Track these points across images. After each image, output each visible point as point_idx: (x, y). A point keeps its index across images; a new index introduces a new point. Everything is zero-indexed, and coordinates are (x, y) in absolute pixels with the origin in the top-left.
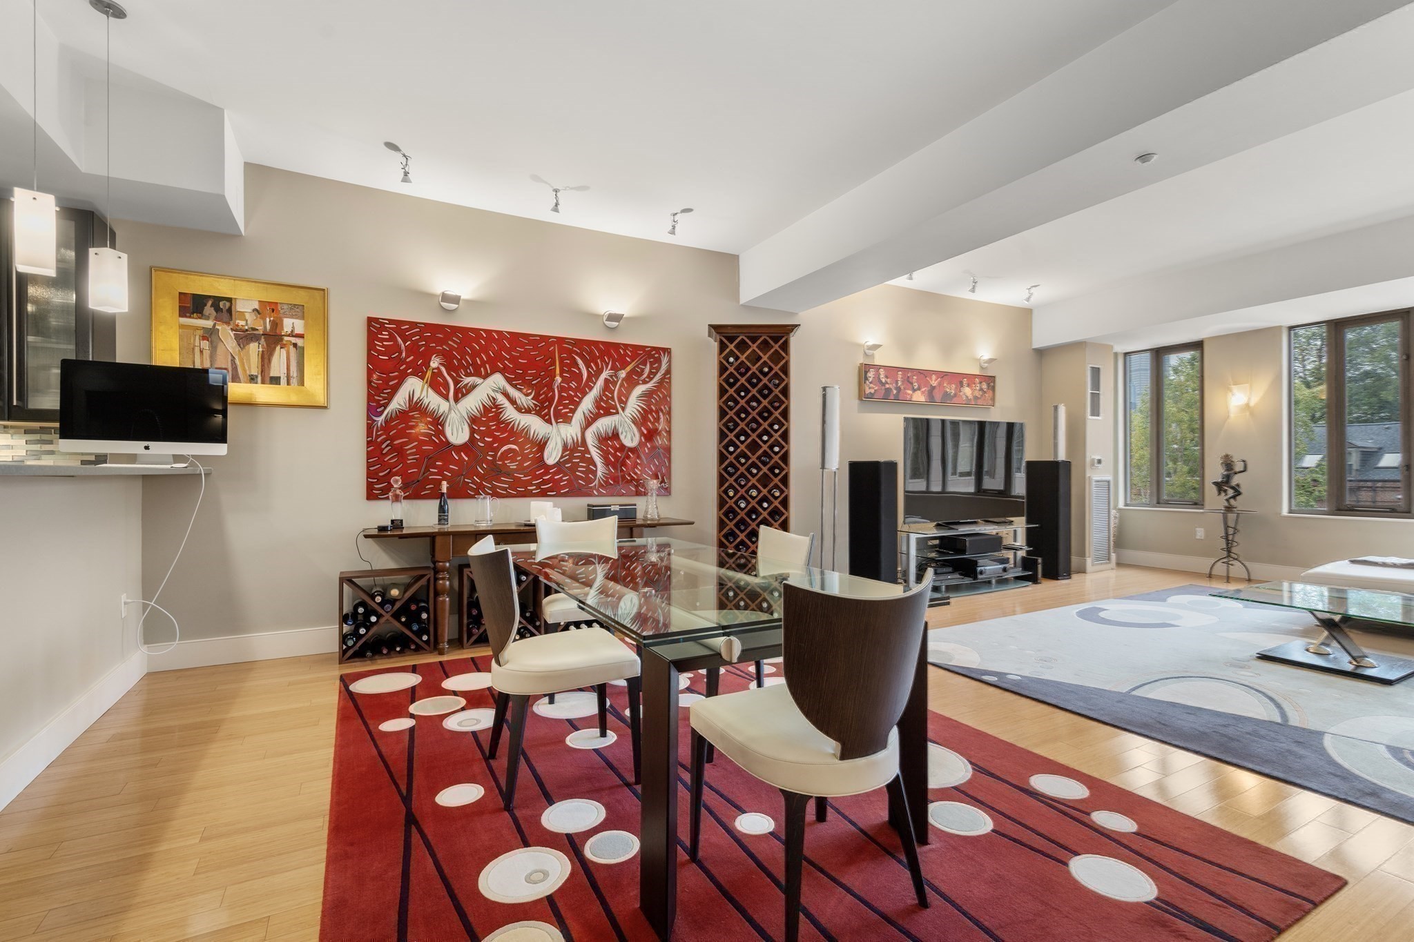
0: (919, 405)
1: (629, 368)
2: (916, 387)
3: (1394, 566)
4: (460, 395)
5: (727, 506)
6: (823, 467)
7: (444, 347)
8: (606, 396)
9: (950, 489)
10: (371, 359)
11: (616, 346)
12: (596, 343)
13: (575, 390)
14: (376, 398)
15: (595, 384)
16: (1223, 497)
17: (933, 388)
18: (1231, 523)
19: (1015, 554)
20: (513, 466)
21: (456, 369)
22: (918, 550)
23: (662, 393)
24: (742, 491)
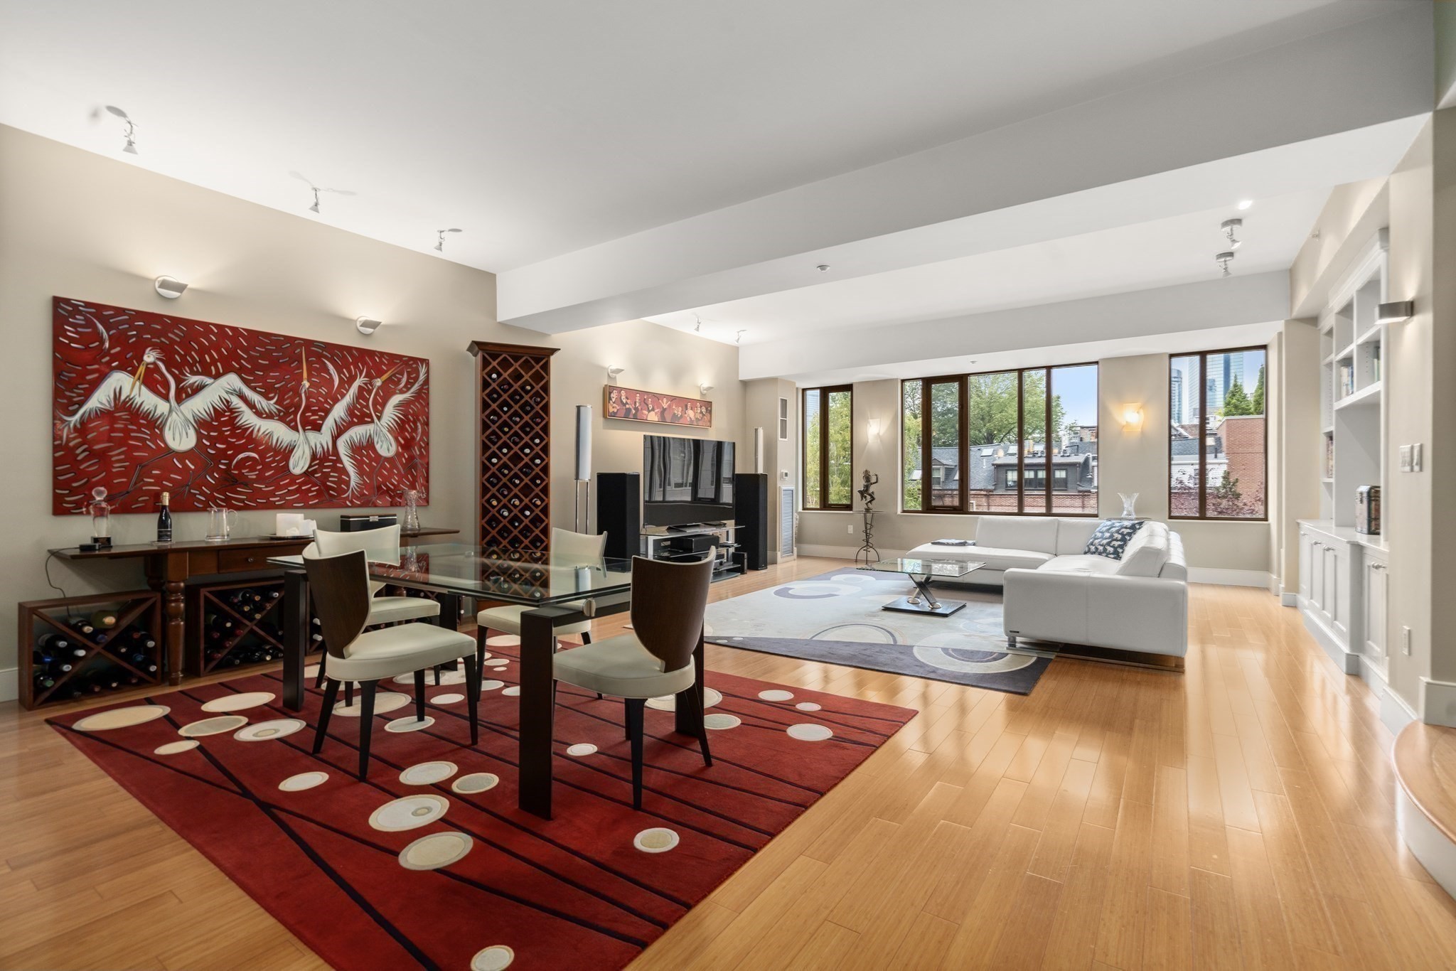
0: (653, 424)
1: (385, 377)
2: (650, 409)
3: (953, 545)
4: (184, 396)
5: (490, 514)
6: (577, 478)
7: (163, 339)
8: (360, 404)
9: (669, 498)
10: (57, 346)
11: (371, 353)
12: (349, 349)
13: (326, 397)
14: (68, 393)
15: (347, 391)
16: (864, 501)
17: (664, 410)
18: (869, 522)
19: (728, 550)
20: (252, 476)
21: (180, 367)
22: (654, 550)
23: (420, 404)
24: (505, 501)
